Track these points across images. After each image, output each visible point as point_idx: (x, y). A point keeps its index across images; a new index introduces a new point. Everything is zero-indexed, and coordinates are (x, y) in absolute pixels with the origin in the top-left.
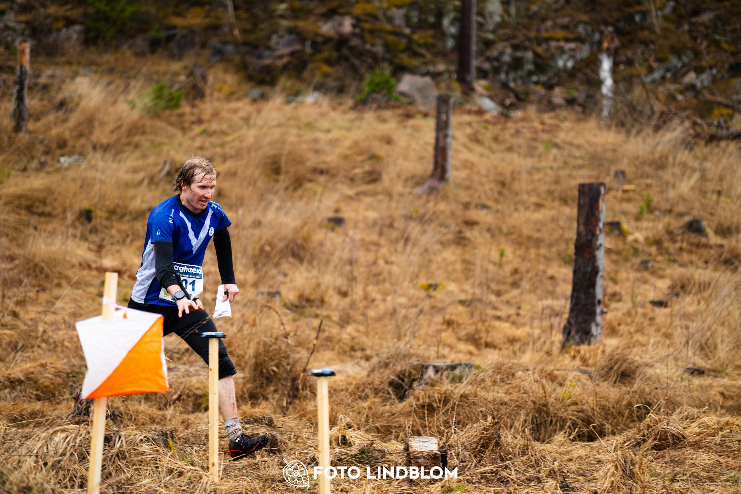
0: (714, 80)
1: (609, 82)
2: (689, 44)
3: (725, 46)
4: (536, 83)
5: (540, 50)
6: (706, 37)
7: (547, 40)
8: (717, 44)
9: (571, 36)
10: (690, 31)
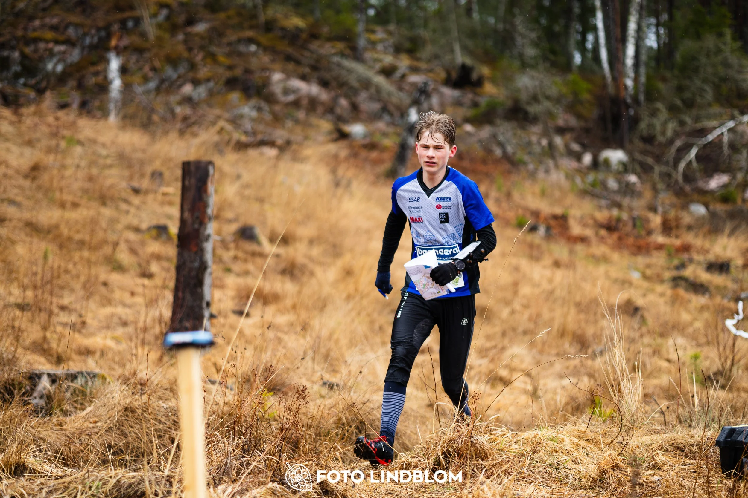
0: (211, 94)
1: (117, 84)
2: (186, 54)
3: (222, 59)
4: (25, 85)
5: (28, 50)
6: (202, 48)
7: (36, 40)
8: (213, 56)
9: (61, 38)
10: (185, 42)
